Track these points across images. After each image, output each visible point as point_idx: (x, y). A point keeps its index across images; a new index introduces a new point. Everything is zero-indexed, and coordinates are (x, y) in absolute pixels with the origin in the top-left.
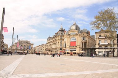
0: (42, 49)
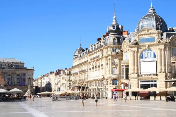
0: (59, 84)
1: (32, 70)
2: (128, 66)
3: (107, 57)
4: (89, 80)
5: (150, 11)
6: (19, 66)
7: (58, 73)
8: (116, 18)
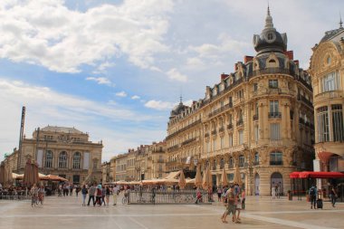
1: (100, 146)
4: (203, 157)
6: (79, 140)
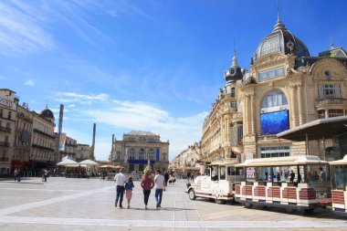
1: (168, 144)
2: (241, 123)
3: (223, 115)
4: (211, 152)
5: (276, 28)
6: (153, 140)
7: (193, 148)
8: (236, 60)
